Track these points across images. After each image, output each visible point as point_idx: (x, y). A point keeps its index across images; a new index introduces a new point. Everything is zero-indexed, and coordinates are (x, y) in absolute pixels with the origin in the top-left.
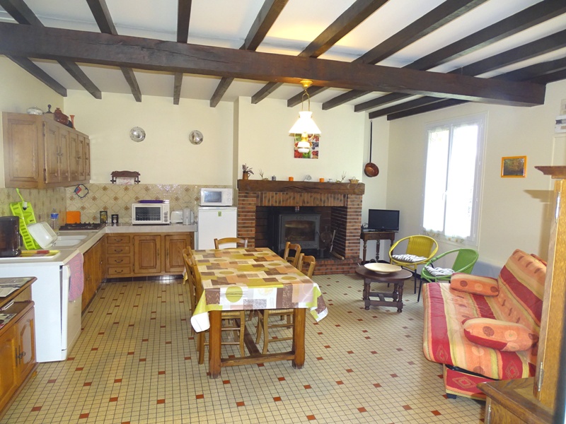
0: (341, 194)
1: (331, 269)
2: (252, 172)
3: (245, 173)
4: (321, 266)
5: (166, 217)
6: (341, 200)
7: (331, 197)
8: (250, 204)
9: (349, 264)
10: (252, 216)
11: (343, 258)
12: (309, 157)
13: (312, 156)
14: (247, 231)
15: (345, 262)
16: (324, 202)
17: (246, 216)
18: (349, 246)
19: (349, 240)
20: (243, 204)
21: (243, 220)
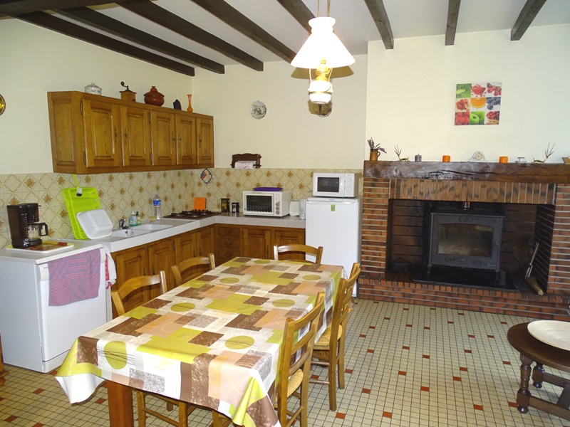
0: (544, 182)
1: (516, 307)
2: (383, 150)
3: (374, 151)
4: (496, 299)
5: (278, 209)
6: (543, 194)
7: (523, 187)
8: (379, 196)
9: (553, 305)
10: (382, 212)
11: (541, 292)
12: (481, 123)
13: (486, 120)
14: (375, 233)
15: (546, 299)
16: (509, 196)
17: (373, 212)
18: (556, 274)
19: (556, 262)
20: (369, 195)
21: (369, 217)
